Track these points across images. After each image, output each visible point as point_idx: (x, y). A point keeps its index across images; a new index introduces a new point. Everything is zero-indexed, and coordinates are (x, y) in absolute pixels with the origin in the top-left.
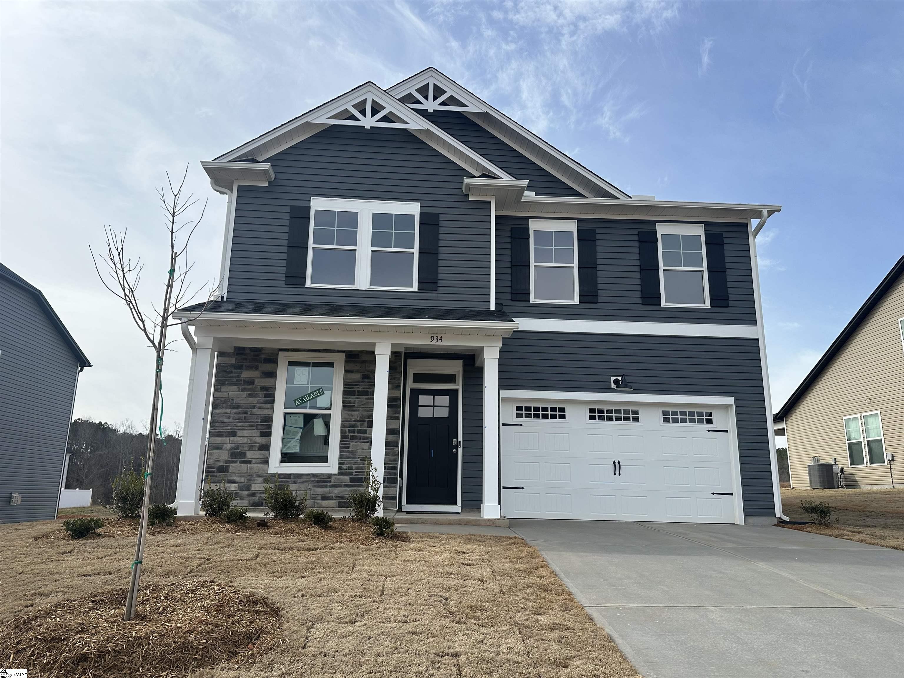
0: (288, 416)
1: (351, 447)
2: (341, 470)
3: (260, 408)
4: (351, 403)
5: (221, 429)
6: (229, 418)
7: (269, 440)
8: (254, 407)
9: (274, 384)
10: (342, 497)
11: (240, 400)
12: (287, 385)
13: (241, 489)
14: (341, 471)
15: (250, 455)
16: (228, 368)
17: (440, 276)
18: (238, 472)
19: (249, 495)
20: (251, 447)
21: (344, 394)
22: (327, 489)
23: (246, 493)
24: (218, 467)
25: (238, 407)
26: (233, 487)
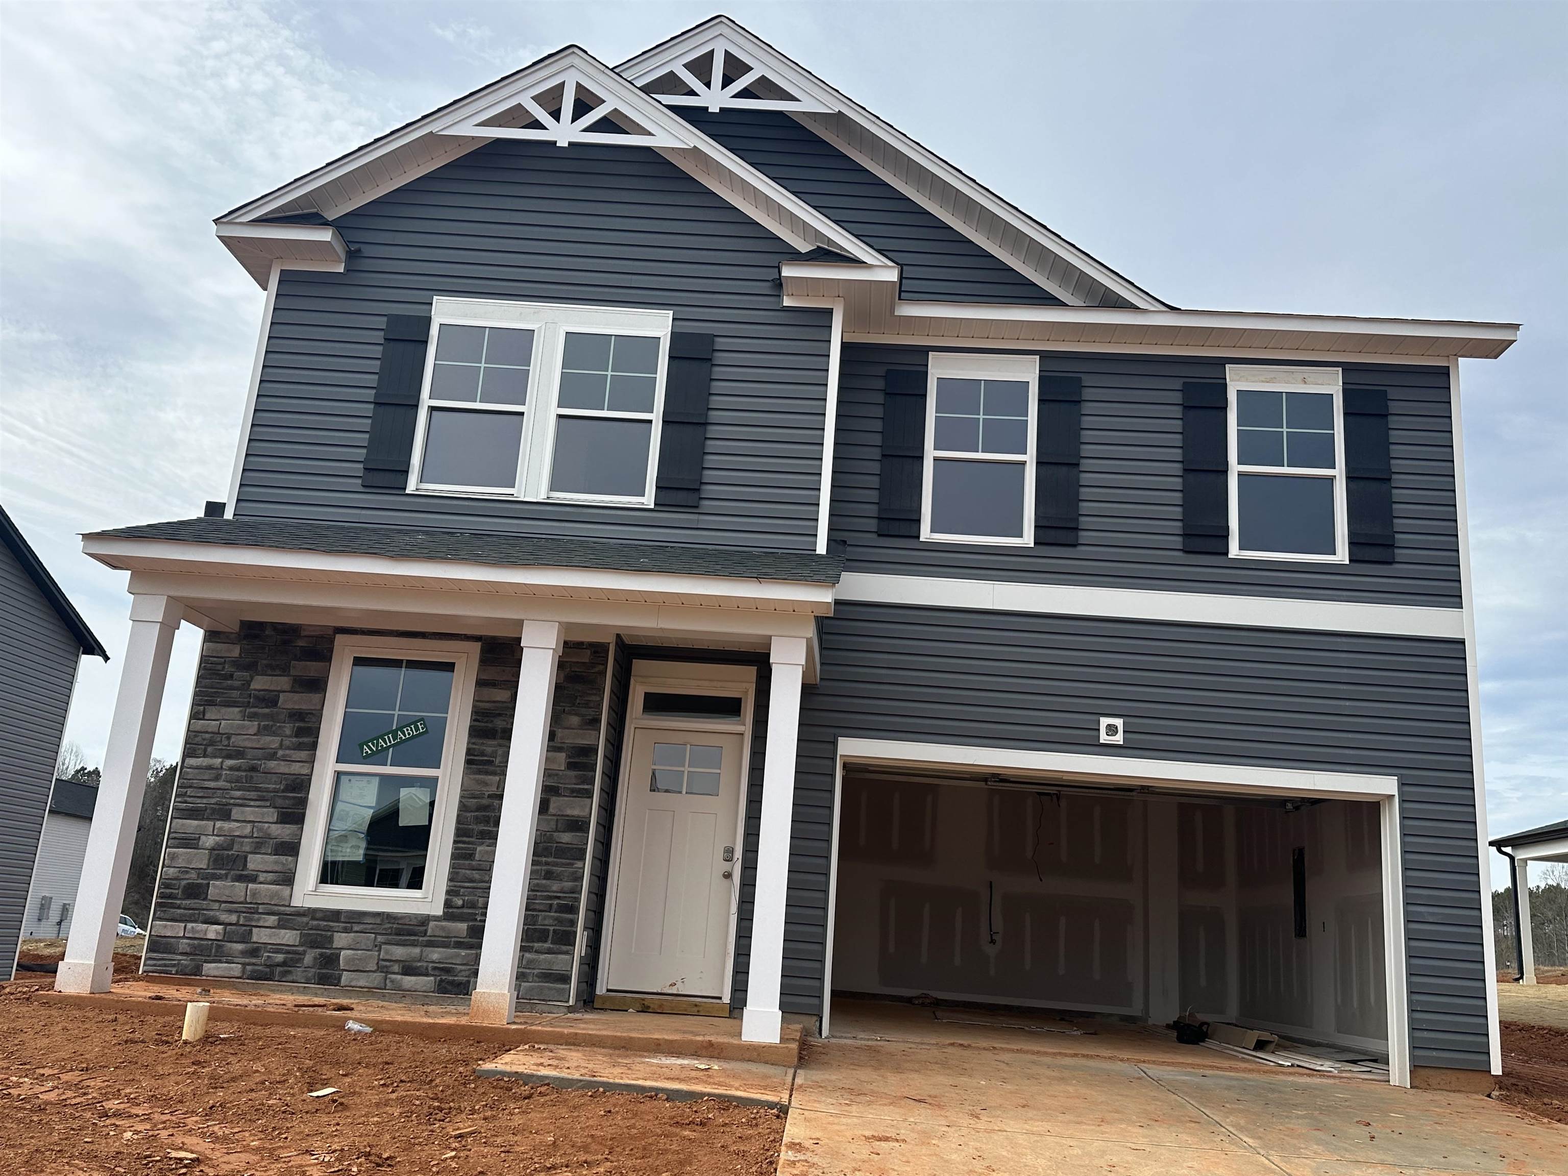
0: (344, 778)
1: (477, 857)
2: (452, 907)
3: (284, 759)
4: (486, 756)
5: (199, 801)
6: (217, 778)
7: (299, 832)
8: (273, 756)
9: (319, 707)
10: (447, 971)
11: (244, 740)
12: (348, 710)
13: (228, 937)
14: (450, 911)
15: (255, 862)
16: (224, 667)
17: (708, 475)
18: (224, 898)
19: (244, 953)
20: (257, 849)
21: (470, 735)
22: (416, 951)
23: (240, 947)
24: (185, 887)
25: (239, 754)
26: (213, 932)
